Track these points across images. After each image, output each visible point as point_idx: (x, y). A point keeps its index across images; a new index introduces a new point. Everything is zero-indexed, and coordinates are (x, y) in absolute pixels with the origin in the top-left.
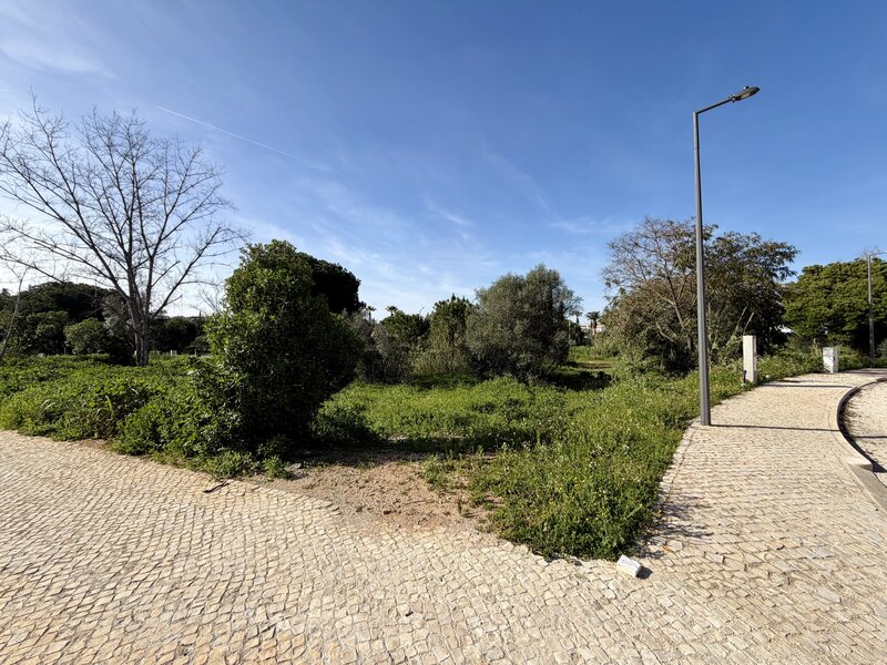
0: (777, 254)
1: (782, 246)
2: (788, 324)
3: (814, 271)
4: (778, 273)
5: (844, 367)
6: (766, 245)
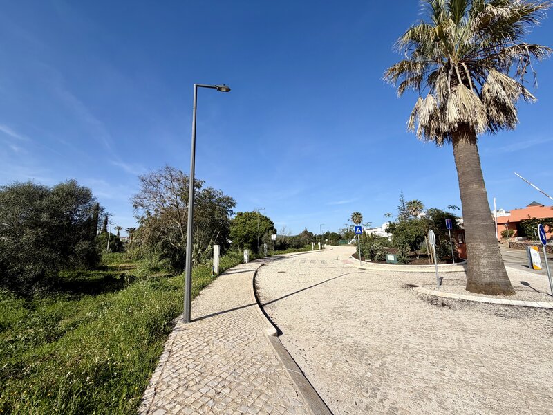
0: (229, 202)
1: (231, 199)
2: (231, 239)
3: (240, 214)
4: (229, 213)
5: (251, 260)
6: (225, 197)
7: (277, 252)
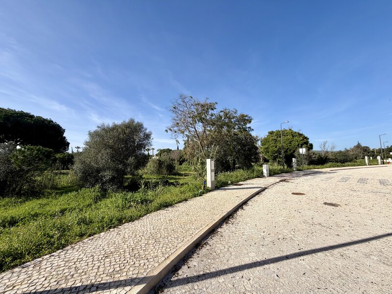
5: (271, 174)
7: (311, 166)
